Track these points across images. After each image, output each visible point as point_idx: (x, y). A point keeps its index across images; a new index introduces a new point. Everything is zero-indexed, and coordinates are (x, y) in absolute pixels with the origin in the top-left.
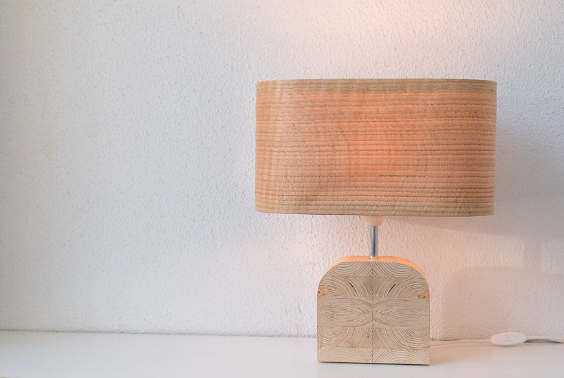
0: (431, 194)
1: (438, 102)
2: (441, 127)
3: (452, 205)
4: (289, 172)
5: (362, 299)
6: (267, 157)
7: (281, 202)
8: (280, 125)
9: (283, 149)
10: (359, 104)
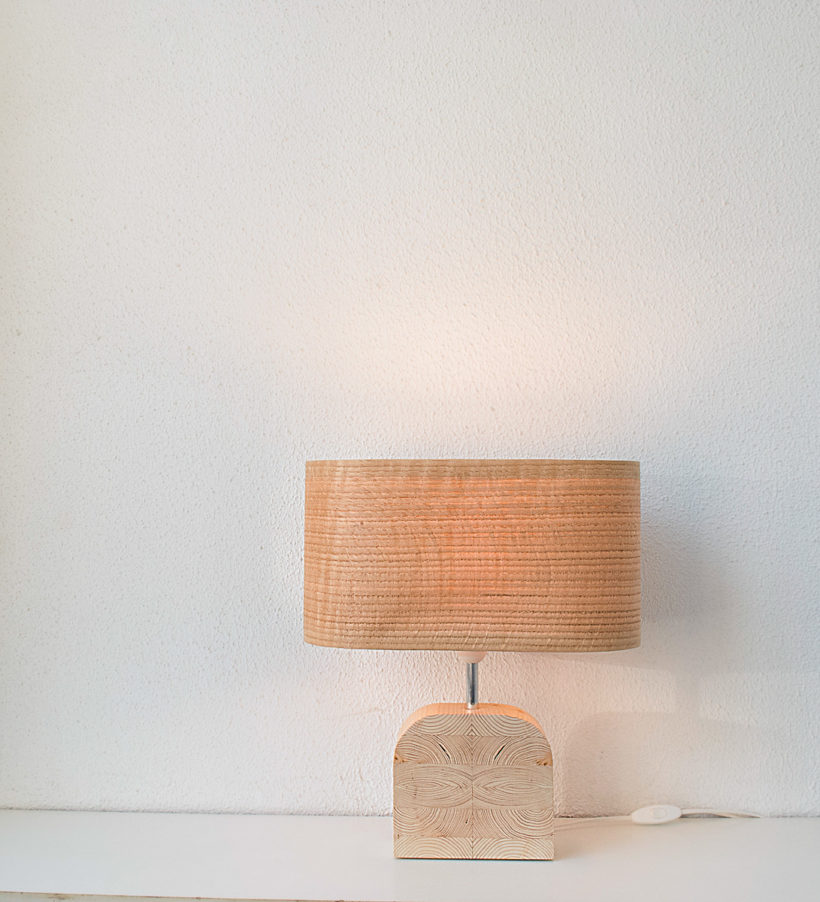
0: (555, 621)
1: (563, 492)
2: (569, 528)
3: (586, 636)
4: (354, 589)
5: (456, 767)
6: (323, 567)
7: (344, 631)
8: (341, 523)
9: (345, 557)
10: (453, 494)
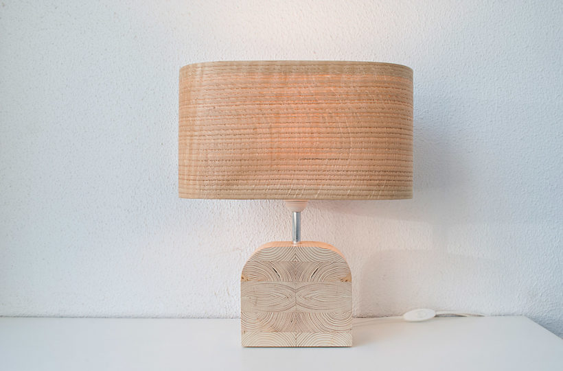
0: (354, 177)
1: (360, 85)
2: (363, 110)
3: (375, 188)
4: (209, 156)
5: (285, 283)
6: (188, 141)
7: (202, 187)
8: (200, 108)
9: (203, 132)
10: (281, 86)
